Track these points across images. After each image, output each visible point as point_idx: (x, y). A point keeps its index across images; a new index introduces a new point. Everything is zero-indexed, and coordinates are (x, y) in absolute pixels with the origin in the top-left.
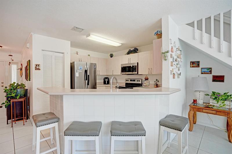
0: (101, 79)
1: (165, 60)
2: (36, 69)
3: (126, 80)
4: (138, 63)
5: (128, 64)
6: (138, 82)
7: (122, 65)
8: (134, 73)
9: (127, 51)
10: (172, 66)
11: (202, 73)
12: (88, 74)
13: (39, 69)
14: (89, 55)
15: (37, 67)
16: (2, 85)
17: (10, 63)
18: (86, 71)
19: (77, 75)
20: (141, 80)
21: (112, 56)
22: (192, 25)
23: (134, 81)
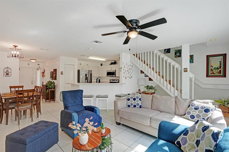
0: (95, 79)
1: (121, 71)
2: (61, 74)
3: (110, 80)
4: (115, 70)
5: (111, 71)
6: (116, 81)
7: (107, 71)
8: (113, 76)
9: (110, 62)
10: (124, 73)
11: (145, 76)
12: (87, 76)
13: (63, 74)
14: (87, 65)
15: (62, 73)
16: (32, 83)
17: (38, 69)
18: (86, 75)
19: (81, 77)
20: (118, 80)
21: (102, 65)
22: (134, 55)
23: (114, 80)
